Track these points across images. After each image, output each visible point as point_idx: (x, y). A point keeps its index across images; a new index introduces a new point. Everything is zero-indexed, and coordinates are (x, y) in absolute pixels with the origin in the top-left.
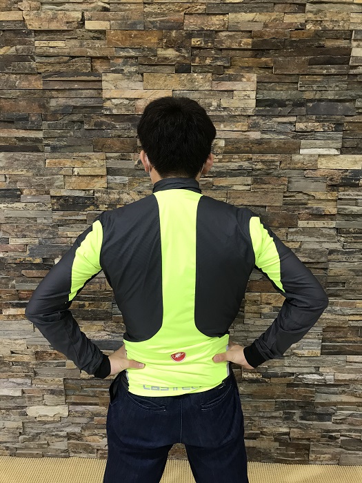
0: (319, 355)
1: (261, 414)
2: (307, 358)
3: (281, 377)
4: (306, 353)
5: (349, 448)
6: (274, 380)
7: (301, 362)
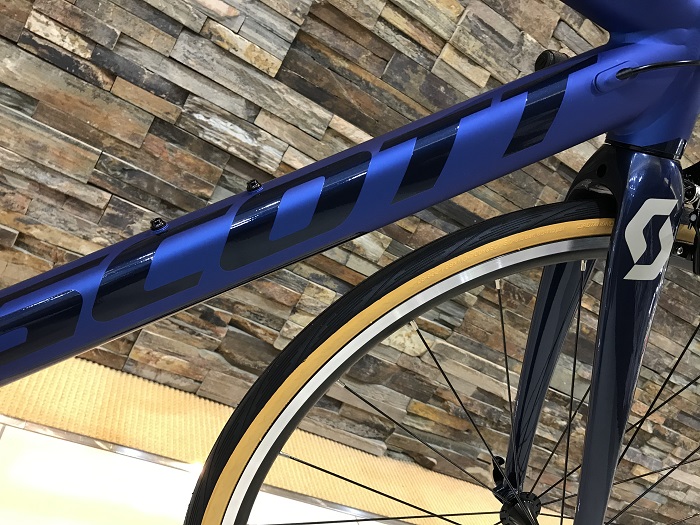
0: (273, 72)
1: (42, 177)
2: (239, 66)
3: (148, 88)
4: (242, 46)
5: (239, 358)
6: (123, 88)
7: (219, 68)
